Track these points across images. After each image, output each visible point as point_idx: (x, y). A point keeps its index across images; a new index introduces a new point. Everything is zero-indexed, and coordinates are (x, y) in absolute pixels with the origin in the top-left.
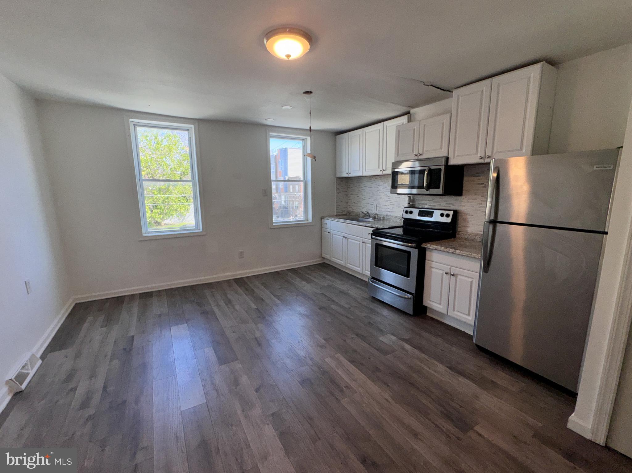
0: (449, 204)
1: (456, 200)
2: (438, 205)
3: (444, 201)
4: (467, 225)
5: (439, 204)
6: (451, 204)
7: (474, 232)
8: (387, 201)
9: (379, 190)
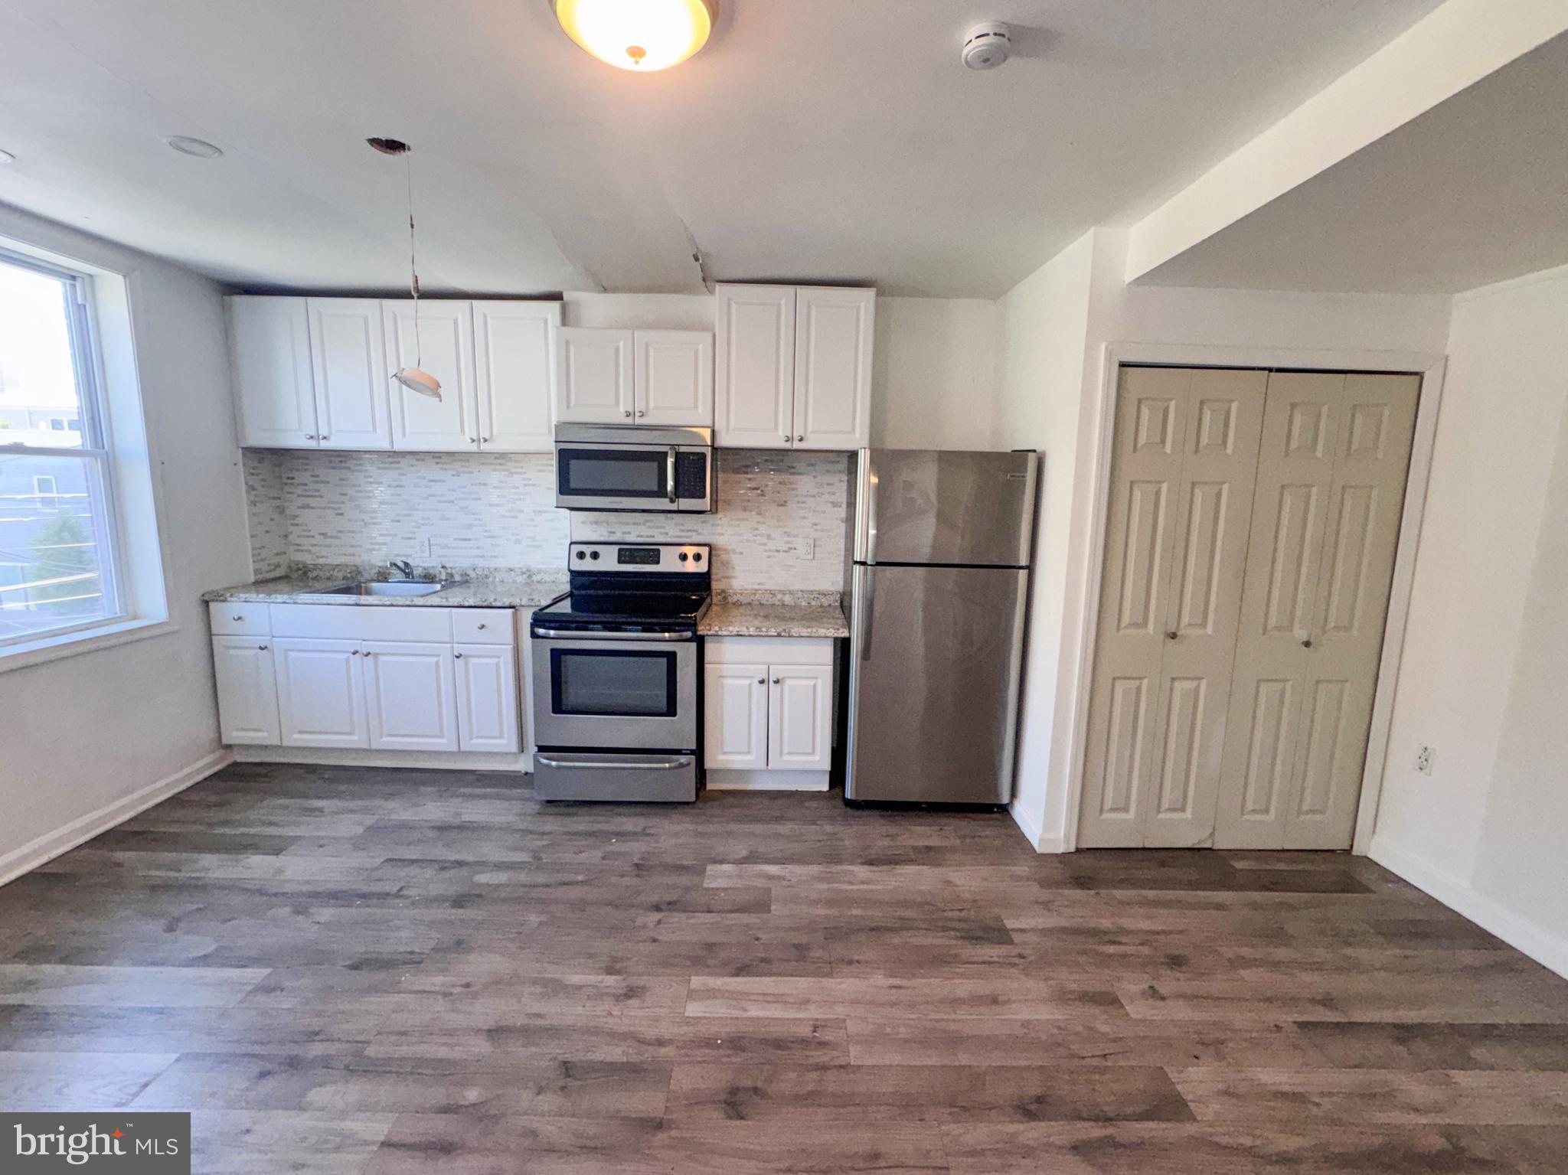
0: (690, 531)
1: (703, 522)
2: (661, 533)
3: (676, 524)
4: (733, 574)
5: (663, 531)
6: (695, 531)
7: (746, 587)
8: (470, 526)
9: (434, 496)
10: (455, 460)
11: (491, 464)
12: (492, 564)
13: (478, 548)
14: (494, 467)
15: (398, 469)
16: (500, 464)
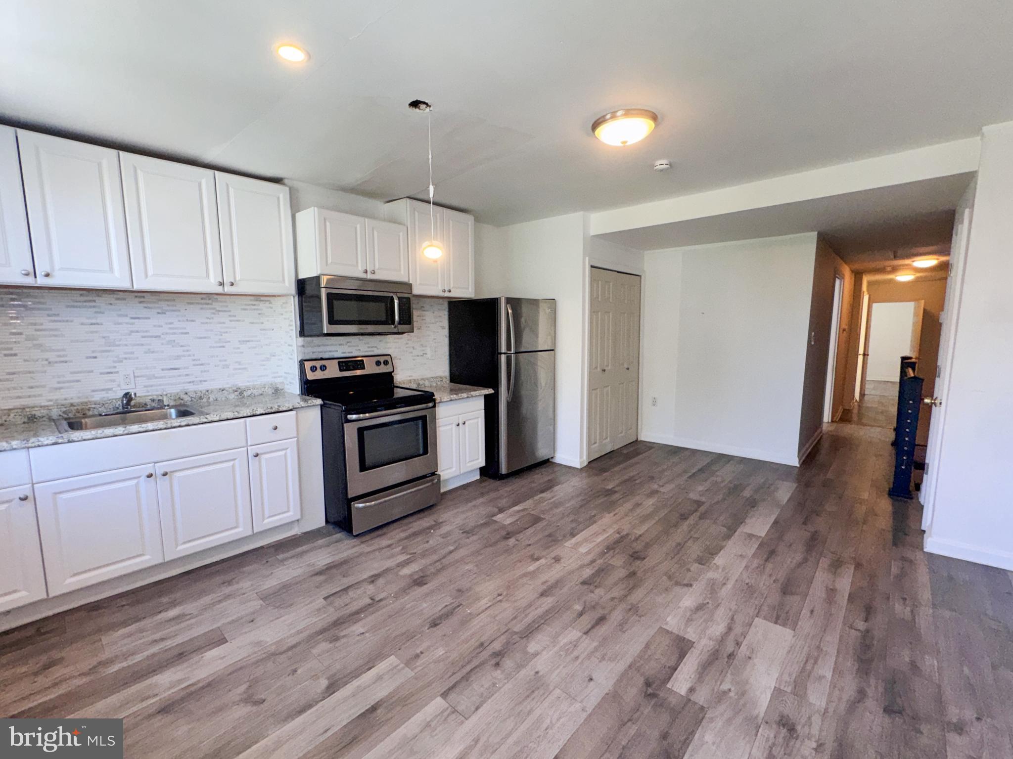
2: (364, 349)
8: (178, 357)
9: (137, 332)
10: (161, 300)
11: (198, 303)
12: (202, 387)
13: (187, 375)
14: (201, 306)
15: (94, 307)
16: (208, 304)
